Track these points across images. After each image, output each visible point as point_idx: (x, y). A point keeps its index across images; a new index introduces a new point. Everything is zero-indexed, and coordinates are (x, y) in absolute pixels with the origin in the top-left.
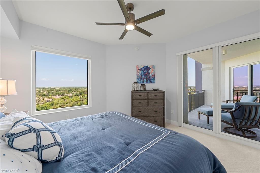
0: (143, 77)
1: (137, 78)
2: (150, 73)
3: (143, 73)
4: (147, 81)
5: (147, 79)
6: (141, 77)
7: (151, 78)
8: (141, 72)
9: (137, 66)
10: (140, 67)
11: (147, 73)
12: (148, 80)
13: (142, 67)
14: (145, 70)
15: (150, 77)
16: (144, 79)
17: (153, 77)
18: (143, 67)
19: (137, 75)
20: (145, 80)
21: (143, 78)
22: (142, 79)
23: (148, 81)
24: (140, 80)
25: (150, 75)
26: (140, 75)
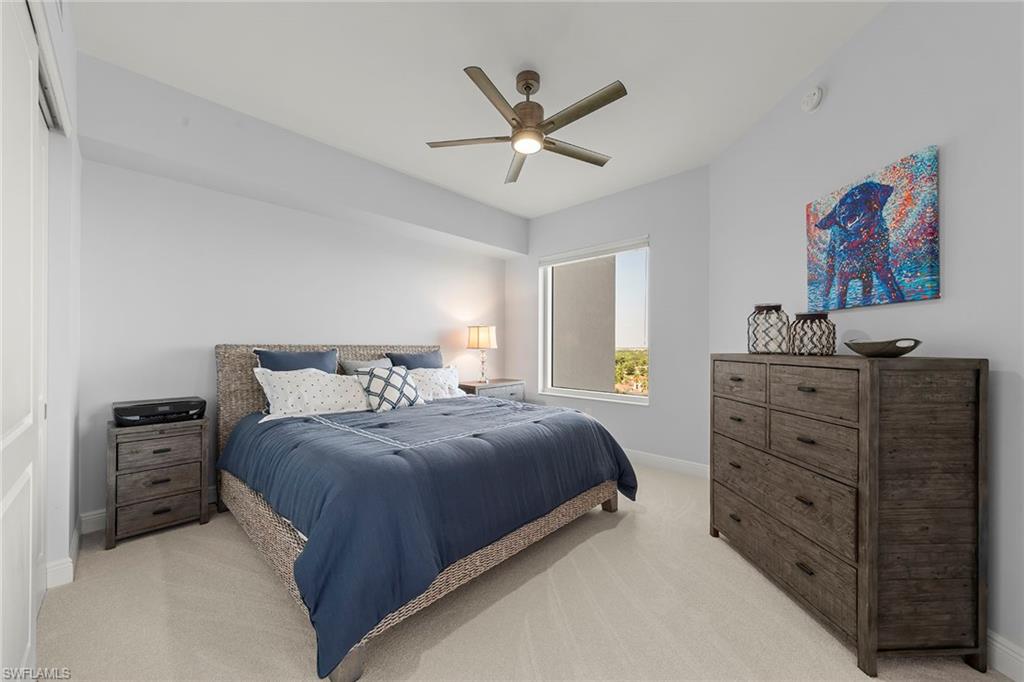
0: (843, 265)
1: (810, 283)
2: (889, 224)
3: (842, 242)
4: (867, 287)
5: (869, 276)
6: (831, 267)
7: (896, 262)
8: (828, 239)
9: (809, 206)
10: (823, 207)
11: (864, 235)
12: (876, 281)
13: (835, 202)
14: (851, 218)
15: (886, 259)
16: (846, 280)
17: (909, 254)
18: (842, 202)
19: (809, 262)
20: (856, 286)
21: (842, 274)
22: (836, 279)
23: (878, 289)
24: (822, 288)
25: (893, 238)
26: (825, 255)
